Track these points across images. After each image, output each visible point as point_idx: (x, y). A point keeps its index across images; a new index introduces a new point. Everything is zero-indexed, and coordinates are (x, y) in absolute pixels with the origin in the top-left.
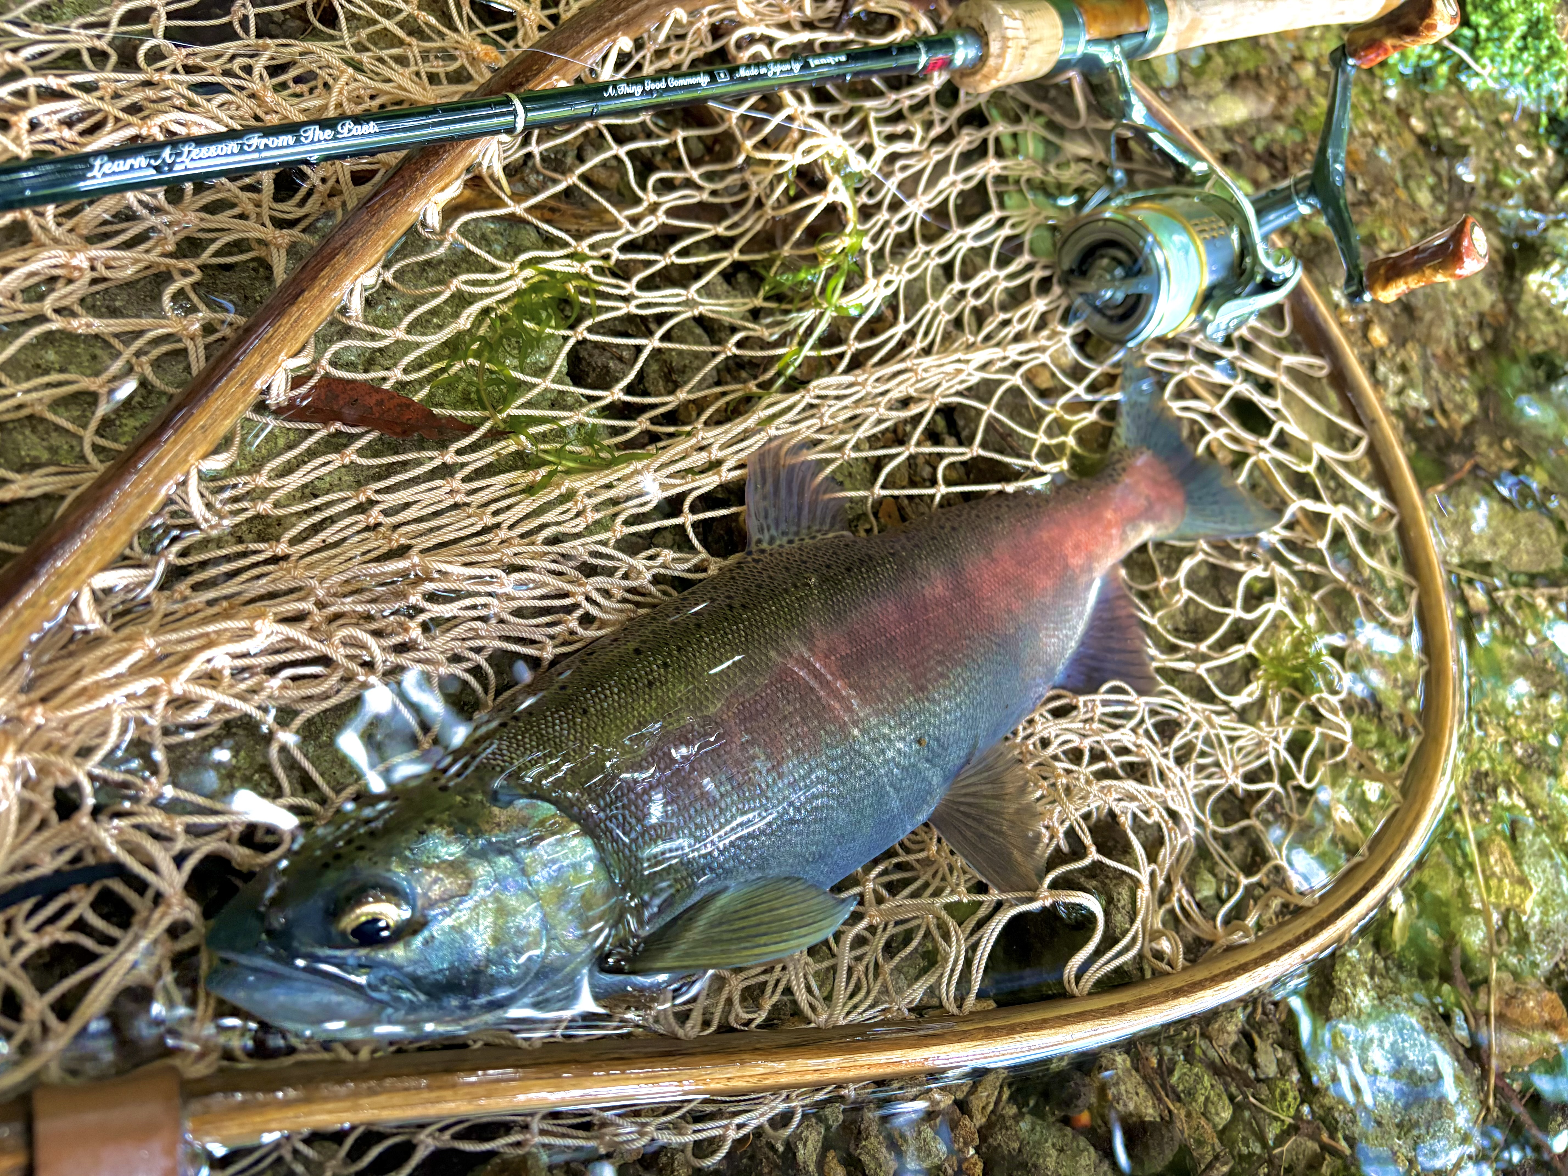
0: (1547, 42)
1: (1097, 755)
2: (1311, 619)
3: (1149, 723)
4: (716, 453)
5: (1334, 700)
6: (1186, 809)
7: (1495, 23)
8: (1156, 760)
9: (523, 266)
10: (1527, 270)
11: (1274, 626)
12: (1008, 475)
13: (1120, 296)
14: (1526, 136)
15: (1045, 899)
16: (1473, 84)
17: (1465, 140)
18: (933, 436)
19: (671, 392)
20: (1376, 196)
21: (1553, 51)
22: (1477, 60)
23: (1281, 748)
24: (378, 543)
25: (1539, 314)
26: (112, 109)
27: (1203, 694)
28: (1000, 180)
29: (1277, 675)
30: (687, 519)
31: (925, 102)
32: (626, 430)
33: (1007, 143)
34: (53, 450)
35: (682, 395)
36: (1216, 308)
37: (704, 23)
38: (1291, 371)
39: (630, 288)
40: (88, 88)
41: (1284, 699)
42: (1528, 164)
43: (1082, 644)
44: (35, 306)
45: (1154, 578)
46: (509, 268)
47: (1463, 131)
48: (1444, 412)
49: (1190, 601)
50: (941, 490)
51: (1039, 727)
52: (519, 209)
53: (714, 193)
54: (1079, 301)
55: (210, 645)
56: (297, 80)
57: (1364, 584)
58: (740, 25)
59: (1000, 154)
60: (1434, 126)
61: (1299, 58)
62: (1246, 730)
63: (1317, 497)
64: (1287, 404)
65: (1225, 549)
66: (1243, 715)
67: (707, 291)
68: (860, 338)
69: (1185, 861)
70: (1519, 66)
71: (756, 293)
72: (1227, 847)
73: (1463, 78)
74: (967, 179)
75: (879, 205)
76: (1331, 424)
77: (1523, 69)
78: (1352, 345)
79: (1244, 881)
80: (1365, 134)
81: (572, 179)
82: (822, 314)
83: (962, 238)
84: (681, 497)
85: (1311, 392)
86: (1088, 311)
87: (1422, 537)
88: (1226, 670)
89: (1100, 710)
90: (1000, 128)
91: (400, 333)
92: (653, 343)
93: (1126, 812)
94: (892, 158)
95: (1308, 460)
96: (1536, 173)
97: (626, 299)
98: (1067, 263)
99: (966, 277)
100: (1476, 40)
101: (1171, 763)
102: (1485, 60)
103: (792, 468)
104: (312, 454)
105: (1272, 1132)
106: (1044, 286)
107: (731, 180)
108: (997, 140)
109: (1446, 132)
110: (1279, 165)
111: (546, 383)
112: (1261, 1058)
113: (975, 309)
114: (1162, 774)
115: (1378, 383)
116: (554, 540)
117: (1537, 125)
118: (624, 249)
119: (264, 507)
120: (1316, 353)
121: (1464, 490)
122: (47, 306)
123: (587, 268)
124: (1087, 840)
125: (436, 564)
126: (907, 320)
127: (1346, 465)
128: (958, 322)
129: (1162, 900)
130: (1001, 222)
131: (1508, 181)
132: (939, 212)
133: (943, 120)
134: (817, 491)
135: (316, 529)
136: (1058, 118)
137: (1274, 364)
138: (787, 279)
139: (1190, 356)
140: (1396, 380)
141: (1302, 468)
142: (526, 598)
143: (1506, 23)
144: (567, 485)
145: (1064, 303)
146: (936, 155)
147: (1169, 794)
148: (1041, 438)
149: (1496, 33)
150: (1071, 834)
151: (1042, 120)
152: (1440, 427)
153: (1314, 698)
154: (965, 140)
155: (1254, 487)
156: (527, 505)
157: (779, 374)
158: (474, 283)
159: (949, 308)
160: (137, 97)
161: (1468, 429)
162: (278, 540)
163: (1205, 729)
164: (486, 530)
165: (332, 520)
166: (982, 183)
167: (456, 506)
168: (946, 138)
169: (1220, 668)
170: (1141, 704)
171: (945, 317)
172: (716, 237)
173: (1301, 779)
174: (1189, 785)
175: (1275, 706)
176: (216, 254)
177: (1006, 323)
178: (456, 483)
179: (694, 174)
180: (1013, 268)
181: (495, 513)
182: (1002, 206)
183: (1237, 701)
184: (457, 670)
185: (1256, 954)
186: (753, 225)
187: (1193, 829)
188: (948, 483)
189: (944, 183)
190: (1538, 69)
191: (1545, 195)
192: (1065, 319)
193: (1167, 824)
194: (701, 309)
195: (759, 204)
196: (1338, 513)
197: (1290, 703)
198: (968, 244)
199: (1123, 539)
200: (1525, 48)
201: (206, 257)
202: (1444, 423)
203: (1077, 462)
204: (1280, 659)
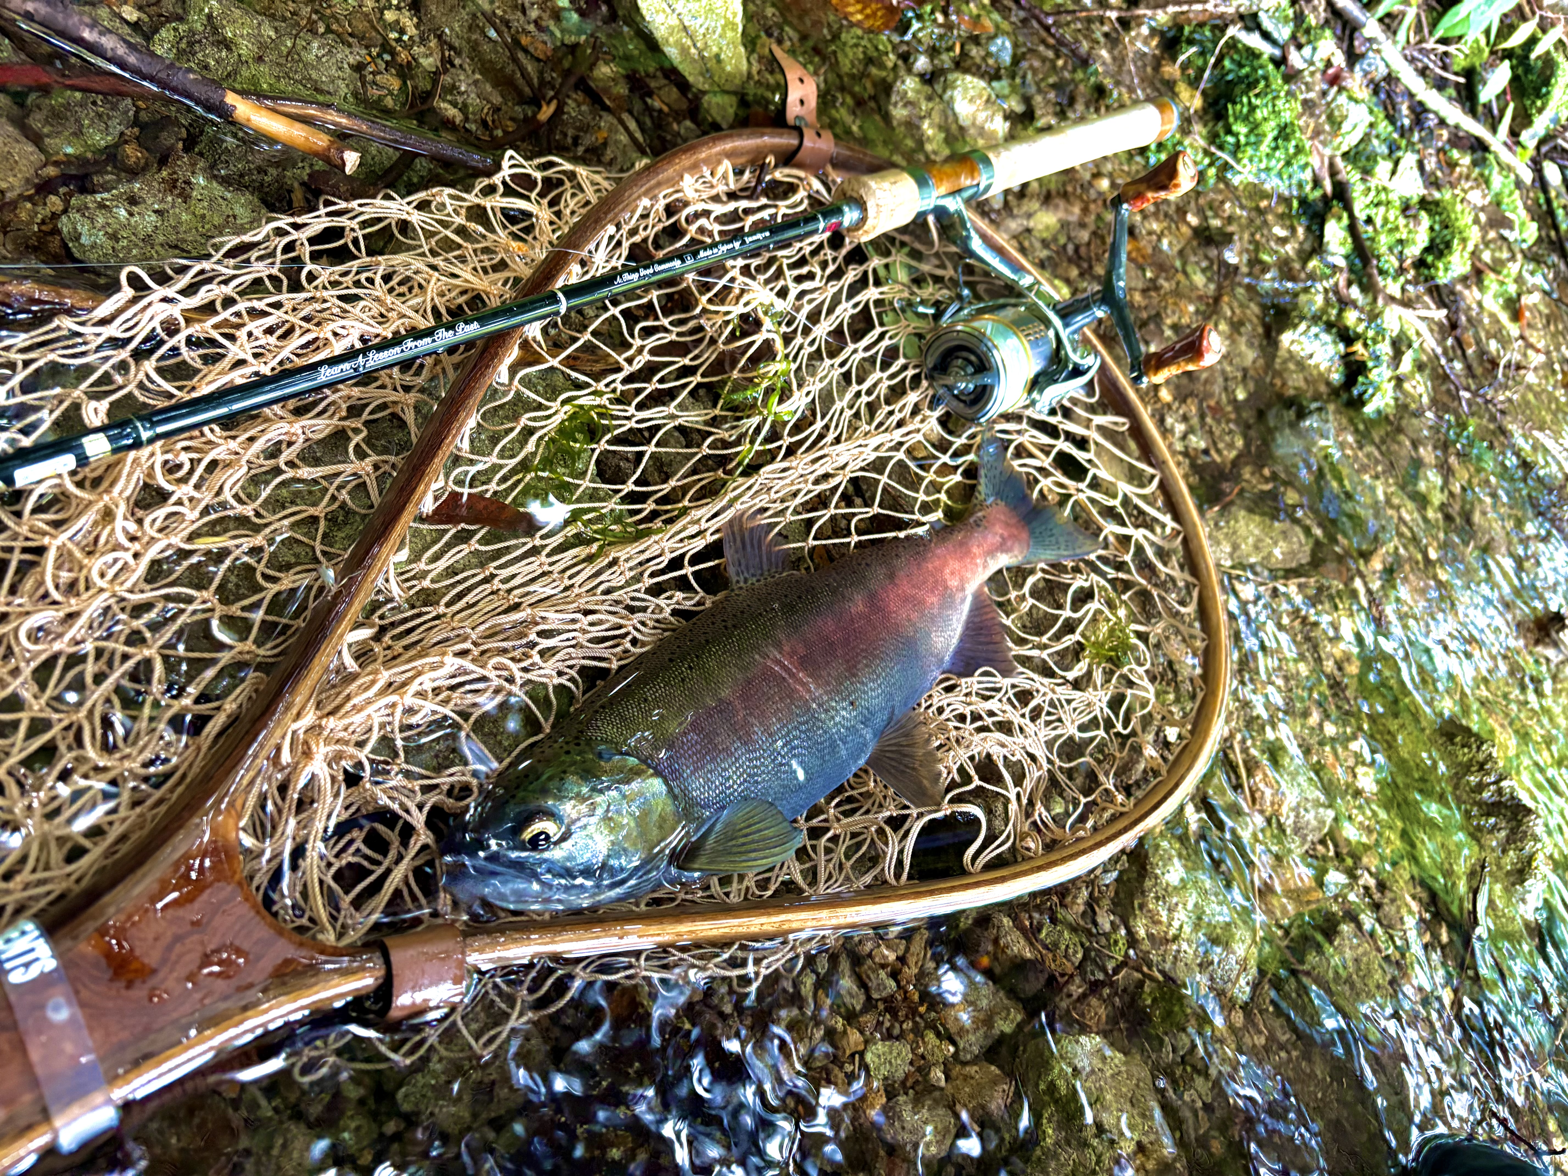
0: (1293, 143)
1: (976, 717)
2: (1122, 612)
3: (1011, 693)
4: (704, 525)
5: (1141, 670)
6: (1040, 753)
7: (1251, 131)
8: (1017, 720)
9: (564, 403)
10: (1280, 331)
11: (1094, 620)
12: (901, 525)
13: (971, 386)
14: (1281, 217)
15: (946, 810)
16: (1236, 180)
17: (1231, 229)
18: (847, 500)
19: (665, 481)
20: (1162, 282)
21: (1299, 150)
22: (1238, 161)
23: (1104, 705)
24: (498, 603)
25: (1292, 366)
26: (295, 320)
27: (1048, 672)
28: (878, 303)
29: (1098, 655)
30: (688, 570)
31: (821, 246)
32: (640, 511)
33: (882, 273)
34: (296, 555)
35: (673, 483)
36: (1041, 391)
37: (661, 204)
38: (1101, 428)
39: (631, 410)
40: (277, 305)
41: (1104, 672)
42: (1283, 241)
43: (962, 640)
44: (272, 462)
45: (1006, 593)
46: (555, 405)
47: (1230, 219)
48: (1218, 451)
49: (1033, 606)
50: (855, 539)
51: (935, 700)
52: (555, 362)
53: (679, 334)
54: (941, 391)
55: (419, 674)
56: (400, 284)
57: (1161, 585)
58: (686, 204)
59: (878, 283)
60: (1206, 218)
61: (1097, 175)
62: (1077, 694)
63: (1124, 524)
64: (1098, 454)
65: (1058, 567)
66: (1077, 685)
67: (681, 407)
68: (791, 434)
69: (1042, 788)
70: (1273, 163)
71: (715, 406)
72: (1070, 778)
73: (1229, 175)
74: (856, 305)
75: (795, 331)
76: (1131, 467)
77: (1276, 164)
78: (1145, 404)
79: (1083, 800)
80: (1150, 233)
81: (587, 336)
82: (765, 420)
83: (855, 351)
84: (683, 556)
85: (1116, 444)
86: (948, 398)
87: (1201, 547)
88: (1062, 654)
89: (976, 687)
90: (876, 262)
91: (494, 459)
92: (650, 449)
93: (998, 754)
94: (801, 295)
95: (1114, 496)
96: (1290, 249)
97: (628, 418)
98: (930, 362)
99: (860, 381)
100: (1238, 145)
101: (1027, 720)
102: (1245, 161)
103: (752, 529)
104: (449, 546)
105: (1110, 966)
106: (916, 381)
107: (691, 324)
108: (875, 271)
109: (1216, 223)
110: (1085, 265)
111: (585, 484)
112: (1100, 920)
113: (869, 404)
114: (1021, 730)
115: (1166, 432)
116: (607, 592)
117: (1290, 207)
118: (625, 381)
119: (426, 583)
120: (1118, 414)
121: (1234, 509)
122: (282, 461)
123: (604, 401)
124: (972, 772)
125: (539, 612)
126: (823, 417)
127: (1143, 497)
128: (857, 415)
129: (1028, 815)
130: (882, 336)
131: (1266, 258)
132: (838, 332)
133: (834, 260)
134: (770, 545)
135: (460, 596)
136: (918, 246)
137: (1087, 424)
138: (738, 397)
139: (1024, 425)
140: (1180, 428)
141: (1111, 503)
142: (596, 632)
143: (1259, 131)
144: (613, 555)
145: (931, 392)
146: (832, 288)
147: (1027, 743)
148: (922, 497)
149: (1252, 139)
150: (961, 770)
151: (906, 250)
152: (1214, 461)
153: (1125, 670)
154: (851, 275)
155: (1076, 519)
156: (589, 571)
157: (739, 464)
158: (534, 419)
159: (851, 407)
160: (307, 310)
161: (1235, 463)
162: (437, 603)
163: (1050, 695)
164: (566, 589)
165: (469, 590)
166: (867, 305)
167: (544, 574)
168: (838, 275)
169: (1057, 653)
170: (1006, 682)
171: (848, 413)
172: (684, 367)
173: (1119, 727)
174: (1041, 735)
175: (1098, 676)
176: (372, 413)
177: (891, 413)
178: (543, 558)
179: (665, 322)
180: (894, 369)
181: (570, 577)
182: (882, 324)
183: (1071, 675)
184: (563, 680)
185: (1091, 843)
186: (709, 356)
187: (1046, 766)
188: (859, 533)
189: (839, 310)
190: (1288, 163)
191: (1297, 266)
192: (932, 407)
193: (1027, 762)
194: (680, 421)
195: (713, 341)
196: (1138, 534)
197: (1108, 675)
198: (861, 355)
199: (985, 567)
200: (1276, 148)
201: (365, 416)
202: (1218, 459)
203: (949, 513)
204: (1098, 645)
